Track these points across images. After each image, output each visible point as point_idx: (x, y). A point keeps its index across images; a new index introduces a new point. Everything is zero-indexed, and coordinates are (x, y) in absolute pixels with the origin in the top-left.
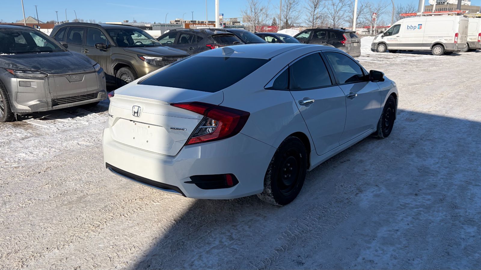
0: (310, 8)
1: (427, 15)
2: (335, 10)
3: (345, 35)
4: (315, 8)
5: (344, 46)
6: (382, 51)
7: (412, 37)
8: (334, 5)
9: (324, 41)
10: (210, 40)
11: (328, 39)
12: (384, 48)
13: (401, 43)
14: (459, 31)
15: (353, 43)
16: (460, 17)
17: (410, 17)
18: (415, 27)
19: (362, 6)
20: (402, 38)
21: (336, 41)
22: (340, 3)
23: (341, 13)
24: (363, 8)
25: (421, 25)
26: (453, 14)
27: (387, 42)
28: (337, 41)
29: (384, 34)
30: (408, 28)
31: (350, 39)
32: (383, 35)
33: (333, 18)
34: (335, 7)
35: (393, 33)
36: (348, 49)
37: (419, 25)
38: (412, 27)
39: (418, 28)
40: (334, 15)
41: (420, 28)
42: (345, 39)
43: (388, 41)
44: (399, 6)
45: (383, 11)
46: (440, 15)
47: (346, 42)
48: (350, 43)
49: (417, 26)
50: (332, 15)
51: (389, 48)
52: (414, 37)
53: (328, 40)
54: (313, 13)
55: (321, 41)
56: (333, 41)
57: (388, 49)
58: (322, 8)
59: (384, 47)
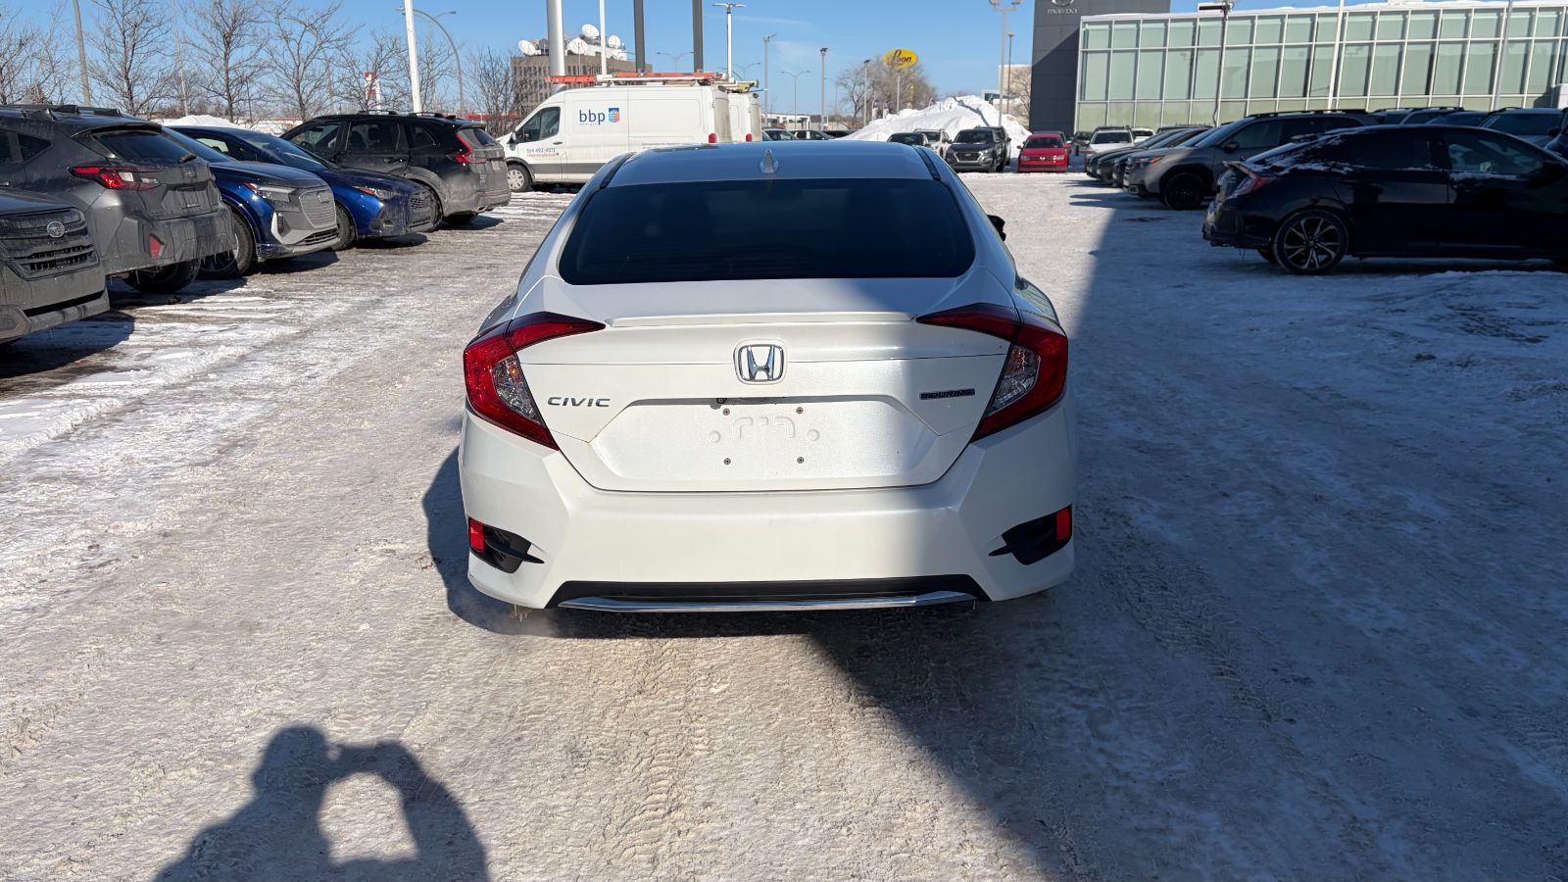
0: (208, 46)
1: (627, 83)
2: (296, 57)
3: (461, 134)
4: (228, 44)
5: (468, 171)
6: (518, 187)
7: (597, 146)
8: (287, 39)
9: (396, 157)
10: (86, 149)
11: (406, 148)
12: (522, 179)
13: (569, 162)
14: (716, 127)
15: (490, 160)
16: (713, 91)
17: (575, 87)
18: (601, 117)
19: (382, 46)
20: (571, 147)
21: (439, 156)
22: (307, 33)
23: (318, 66)
24: (384, 53)
25: (617, 109)
26: (693, 80)
27: (530, 161)
28: (442, 156)
29: (518, 134)
30: (583, 116)
31: (481, 149)
32: (514, 138)
33: (292, 82)
34: (293, 44)
35: (542, 132)
36: (479, 179)
37: (610, 110)
38: (592, 117)
39: (611, 120)
40: (296, 76)
41: (616, 119)
42: (466, 150)
43: (532, 156)
44: (485, 52)
45: (444, 66)
46: (640, 83)
47: (471, 158)
48: (484, 160)
49: (607, 113)
50: (290, 72)
51: (539, 177)
52: (605, 146)
53: (409, 153)
54: (220, 63)
55: (383, 158)
56: (427, 156)
57: (534, 181)
58: (255, 48)
59: (521, 175)
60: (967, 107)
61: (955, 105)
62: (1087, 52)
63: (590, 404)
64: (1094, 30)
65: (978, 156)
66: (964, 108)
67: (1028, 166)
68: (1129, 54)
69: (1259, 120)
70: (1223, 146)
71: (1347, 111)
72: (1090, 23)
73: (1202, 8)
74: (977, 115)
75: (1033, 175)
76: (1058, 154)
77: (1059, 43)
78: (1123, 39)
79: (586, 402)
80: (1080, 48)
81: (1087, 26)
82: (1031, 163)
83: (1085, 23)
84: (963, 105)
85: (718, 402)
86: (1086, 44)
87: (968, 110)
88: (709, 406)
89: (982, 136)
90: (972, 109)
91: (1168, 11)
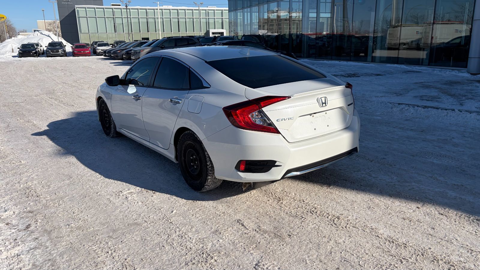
60: (44, 35)
61: (39, 34)
62: (79, 17)
63: (289, 119)
64: (81, 10)
65: (58, 51)
66: (43, 35)
67: (78, 54)
68: (94, 18)
69: (168, 39)
70: (160, 46)
71: (190, 36)
72: (78, 8)
73: (112, 5)
74: (49, 37)
75: (80, 57)
76: (87, 50)
77: (68, 14)
78: (90, 13)
79: (288, 119)
80: (77, 16)
81: (78, 9)
82: (79, 53)
83: (77, 8)
84: (42, 34)
85: (311, 115)
86: (78, 15)
87: (45, 36)
88: (309, 115)
89: (58, 45)
90: (46, 36)
91: (103, 5)
